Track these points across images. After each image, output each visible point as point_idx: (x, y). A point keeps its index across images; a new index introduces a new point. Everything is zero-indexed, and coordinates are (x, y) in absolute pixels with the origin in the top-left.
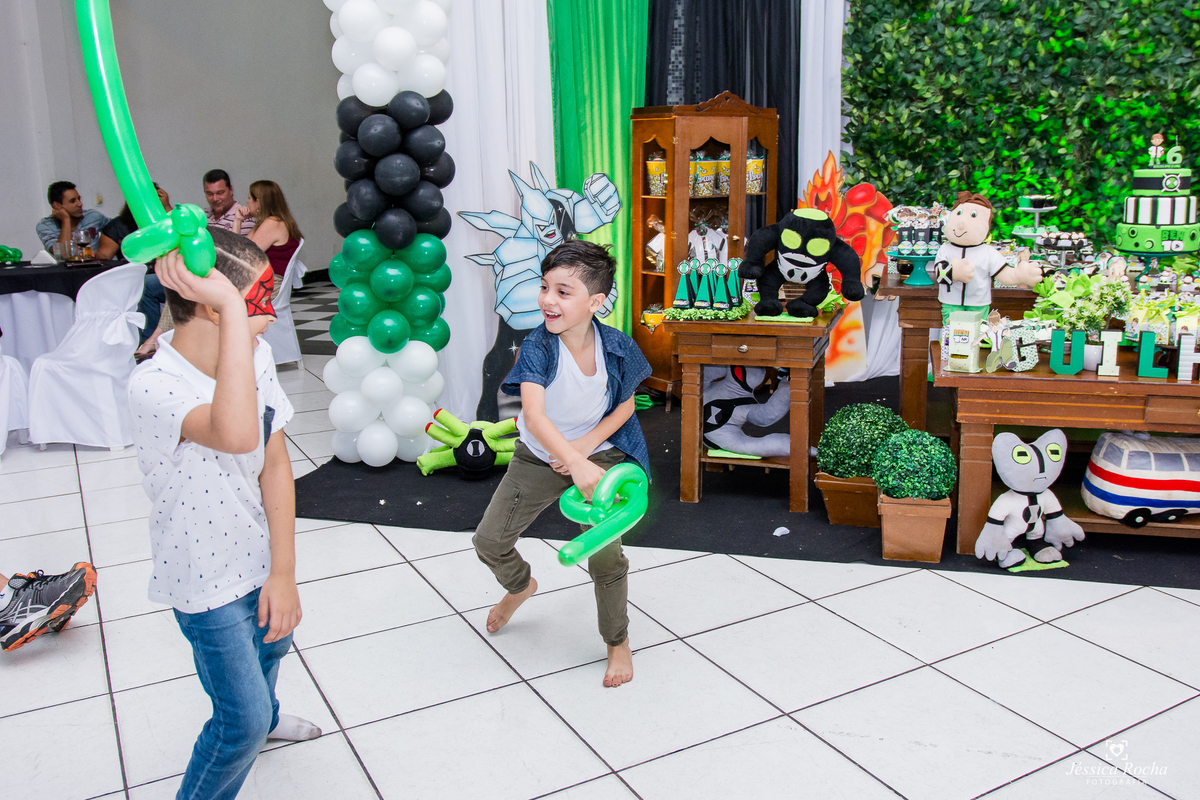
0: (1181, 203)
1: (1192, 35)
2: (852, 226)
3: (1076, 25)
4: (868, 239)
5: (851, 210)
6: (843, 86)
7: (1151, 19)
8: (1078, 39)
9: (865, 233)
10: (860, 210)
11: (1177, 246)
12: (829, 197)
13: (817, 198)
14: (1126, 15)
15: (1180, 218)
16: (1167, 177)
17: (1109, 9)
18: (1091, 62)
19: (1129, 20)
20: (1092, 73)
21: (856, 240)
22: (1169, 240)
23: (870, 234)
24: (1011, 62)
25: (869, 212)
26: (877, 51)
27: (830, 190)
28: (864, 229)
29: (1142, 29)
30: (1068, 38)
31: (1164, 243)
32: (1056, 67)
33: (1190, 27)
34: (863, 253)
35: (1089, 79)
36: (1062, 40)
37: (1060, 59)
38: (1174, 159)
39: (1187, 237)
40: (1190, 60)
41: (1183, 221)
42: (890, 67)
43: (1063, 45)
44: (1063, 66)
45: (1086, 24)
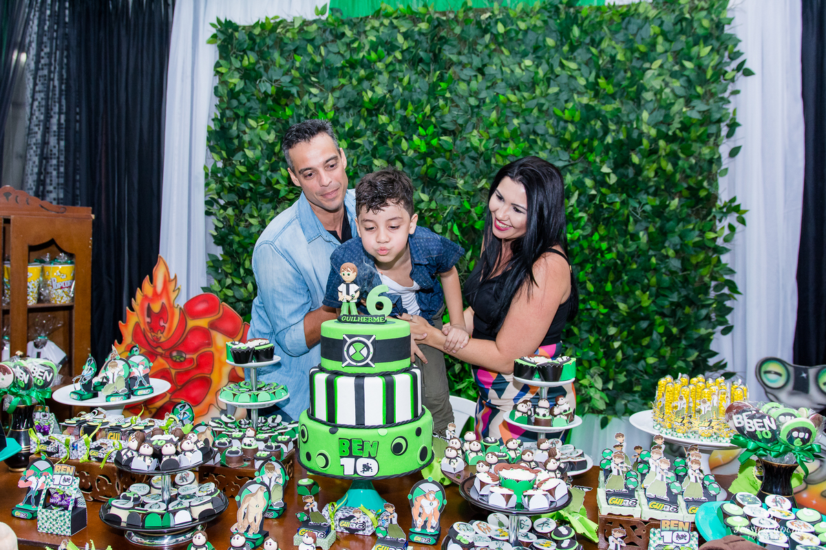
0: (374, 388)
1: (567, 136)
2: (195, 341)
3: (444, 122)
4: (216, 355)
5: (192, 323)
6: (207, 185)
7: (524, 117)
8: (444, 138)
9: (212, 349)
10: (203, 322)
11: (366, 467)
12: (163, 307)
13: (149, 309)
14: (494, 112)
15: (374, 414)
16: (349, 341)
17: (478, 107)
18: (462, 164)
19: (499, 119)
20: (463, 176)
21: (201, 356)
22: (350, 456)
23: (217, 350)
24: (376, 162)
25: (213, 325)
26: (241, 148)
27: (164, 300)
28: (209, 345)
29: (512, 128)
30: (434, 135)
31: (344, 461)
32: (424, 168)
33: (565, 129)
34: (211, 371)
35: (460, 182)
36: (428, 139)
37: (429, 160)
38: (380, 306)
39: (385, 451)
40: (566, 163)
41: (380, 420)
42: (252, 167)
43: (428, 144)
44: (432, 166)
45: (455, 122)
